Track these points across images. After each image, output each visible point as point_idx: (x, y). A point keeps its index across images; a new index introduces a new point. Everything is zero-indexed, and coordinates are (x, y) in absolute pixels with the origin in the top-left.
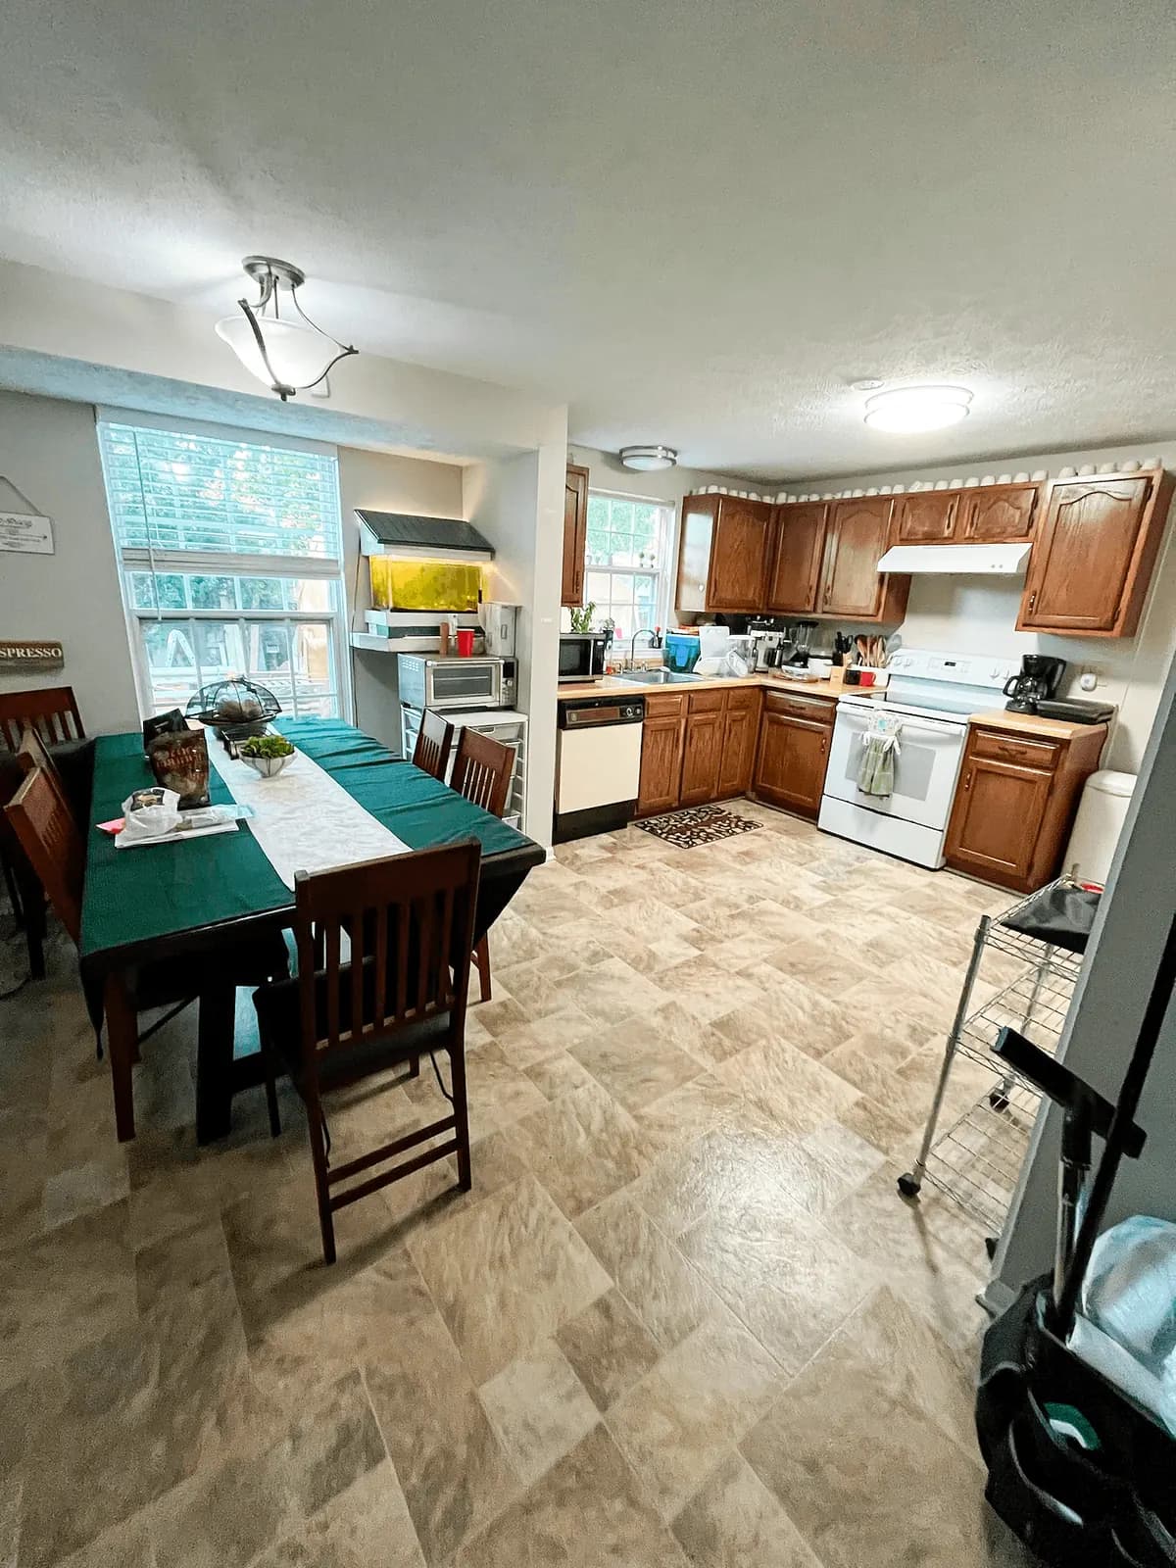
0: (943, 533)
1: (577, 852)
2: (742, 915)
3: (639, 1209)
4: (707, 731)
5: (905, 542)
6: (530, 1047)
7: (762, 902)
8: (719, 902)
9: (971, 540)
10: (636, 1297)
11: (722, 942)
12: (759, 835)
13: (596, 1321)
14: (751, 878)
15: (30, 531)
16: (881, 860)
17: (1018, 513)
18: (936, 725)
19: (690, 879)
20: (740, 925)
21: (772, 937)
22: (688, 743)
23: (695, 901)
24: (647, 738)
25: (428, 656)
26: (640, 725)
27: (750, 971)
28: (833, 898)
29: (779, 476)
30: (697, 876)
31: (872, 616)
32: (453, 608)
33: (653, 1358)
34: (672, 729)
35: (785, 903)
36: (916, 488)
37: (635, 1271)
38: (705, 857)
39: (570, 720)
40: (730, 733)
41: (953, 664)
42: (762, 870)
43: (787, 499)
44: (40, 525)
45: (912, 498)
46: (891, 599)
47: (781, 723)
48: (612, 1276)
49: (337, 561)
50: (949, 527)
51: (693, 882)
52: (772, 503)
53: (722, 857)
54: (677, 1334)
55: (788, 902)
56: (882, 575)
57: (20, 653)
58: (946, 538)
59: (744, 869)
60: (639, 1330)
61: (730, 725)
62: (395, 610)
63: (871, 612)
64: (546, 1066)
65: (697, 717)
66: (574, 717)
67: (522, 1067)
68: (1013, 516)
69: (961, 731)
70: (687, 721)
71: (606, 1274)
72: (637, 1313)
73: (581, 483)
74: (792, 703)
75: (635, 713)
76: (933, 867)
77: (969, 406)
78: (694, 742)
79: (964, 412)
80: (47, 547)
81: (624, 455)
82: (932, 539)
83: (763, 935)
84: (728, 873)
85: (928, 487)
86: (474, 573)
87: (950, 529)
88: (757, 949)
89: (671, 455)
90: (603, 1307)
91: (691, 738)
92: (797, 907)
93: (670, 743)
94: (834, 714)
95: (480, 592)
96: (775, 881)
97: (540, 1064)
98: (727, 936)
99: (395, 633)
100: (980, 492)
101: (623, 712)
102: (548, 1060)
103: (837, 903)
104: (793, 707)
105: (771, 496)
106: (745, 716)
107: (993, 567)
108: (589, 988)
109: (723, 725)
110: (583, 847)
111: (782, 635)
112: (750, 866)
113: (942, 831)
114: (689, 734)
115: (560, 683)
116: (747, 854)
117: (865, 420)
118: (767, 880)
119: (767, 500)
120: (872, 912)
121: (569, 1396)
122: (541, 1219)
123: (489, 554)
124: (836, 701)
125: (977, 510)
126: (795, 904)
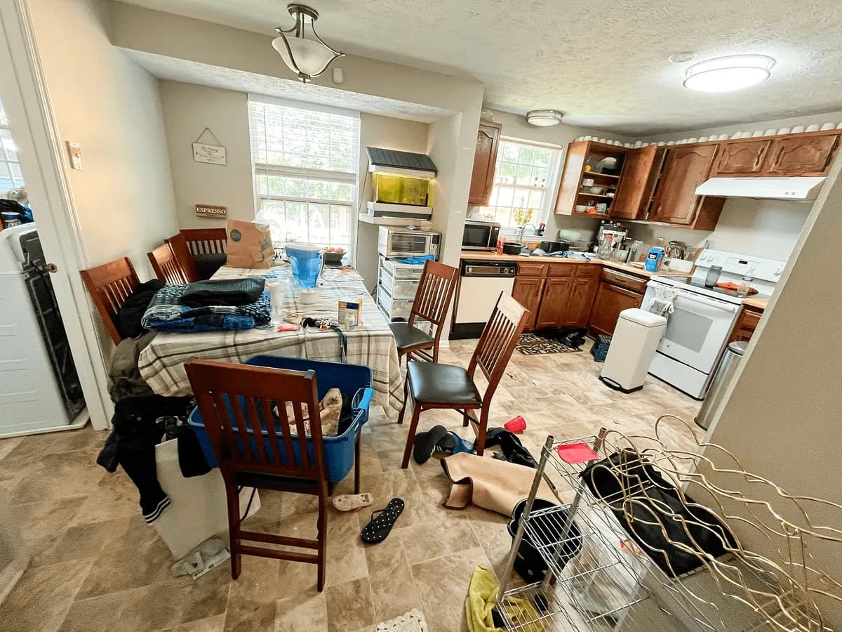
0: (752, 168)
1: (463, 346)
2: (546, 400)
3: (401, 542)
4: (559, 289)
5: (720, 174)
6: (387, 441)
7: (563, 395)
8: (535, 390)
9: (774, 174)
10: (376, 587)
11: (524, 412)
12: (580, 356)
13: (350, 590)
14: (563, 380)
15: (217, 154)
16: (660, 386)
17: (818, 154)
18: (717, 303)
19: (523, 373)
20: (542, 405)
21: (559, 416)
22: (545, 293)
23: (519, 385)
24: (517, 287)
25: (390, 228)
26: (513, 279)
27: (534, 432)
28: (613, 402)
29: (639, 130)
30: (528, 372)
31: (687, 225)
32: (412, 203)
33: (369, 621)
34: (536, 285)
35: (578, 399)
36: (737, 136)
37: (383, 573)
38: (538, 362)
39: (468, 271)
40: (575, 291)
41: (746, 263)
42: (574, 376)
43: (642, 145)
44: (222, 151)
45: (731, 143)
46: (705, 214)
47: (611, 289)
48: (369, 571)
49: (355, 174)
50: (758, 163)
51: (524, 375)
52: (632, 148)
53: (550, 365)
54: (388, 615)
55: (580, 398)
56: (700, 197)
57: (209, 211)
58: (754, 172)
59: (560, 373)
60: (369, 604)
61: (575, 287)
62: (379, 202)
63: (688, 223)
64: (390, 454)
65: (553, 279)
66: (470, 270)
67: (379, 450)
68: (814, 156)
69: (734, 309)
70: (546, 280)
71: (367, 569)
72: (372, 594)
73: (496, 134)
74: (617, 277)
75: (510, 272)
76: (697, 397)
77: (771, 71)
78: (550, 293)
79: (766, 75)
80: (223, 161)
81: (529, 116)
82: (743, 172)
83: (552, 414)
84: (549, 374)
85: (746, 135)
86: (425, 184)
87: (758, 166)
88: (545, 420)
89: (559, 116)
90: (357, 585)
91: (548, 291)
92: (585, 403)
93: (533, 291)
94: (645, 287)
95: (427, 195)
96: (578, 384)
97: (387, 452)
98: (529, 409)
99: (378, 214)
100: (788, 138)
101: (502, 270)
102: (391, 451)
103: (612, 406)
104: (617, 279)
105: (631, 143)
106: (587, 282)
107: (787, 193)
108: (433, 419)
109: (570, 285)
110: (467, 344)
111: (624, 234)
112: (565, 373)
113: (708, 374)
114: (546, 289)
115: (463, 250)
116: (566, 365)
117: (684, 84)
118: (573, 383)
119: (627, 146)
120: (637, 416)
121: (318, 622)
122: (350, 529)
123: (434, 173)
124: (648, 279)
125: (783, 153)
126: (584, 400)
